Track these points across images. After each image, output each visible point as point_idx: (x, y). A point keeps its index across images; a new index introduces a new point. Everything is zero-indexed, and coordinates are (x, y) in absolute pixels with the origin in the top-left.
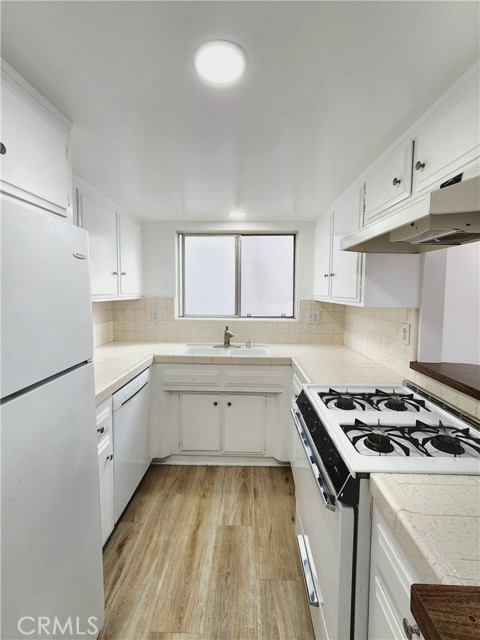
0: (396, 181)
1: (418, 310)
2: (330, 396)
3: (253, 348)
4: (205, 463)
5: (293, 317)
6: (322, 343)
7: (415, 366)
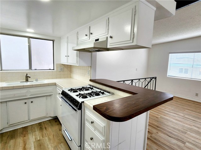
0: (86, 35)
1: (91, 67)
2: (71, 90)
3: (38, 81)
4: (21, 127)
5: (54, 69)
6: (64, 78)
7: (91, 80)
